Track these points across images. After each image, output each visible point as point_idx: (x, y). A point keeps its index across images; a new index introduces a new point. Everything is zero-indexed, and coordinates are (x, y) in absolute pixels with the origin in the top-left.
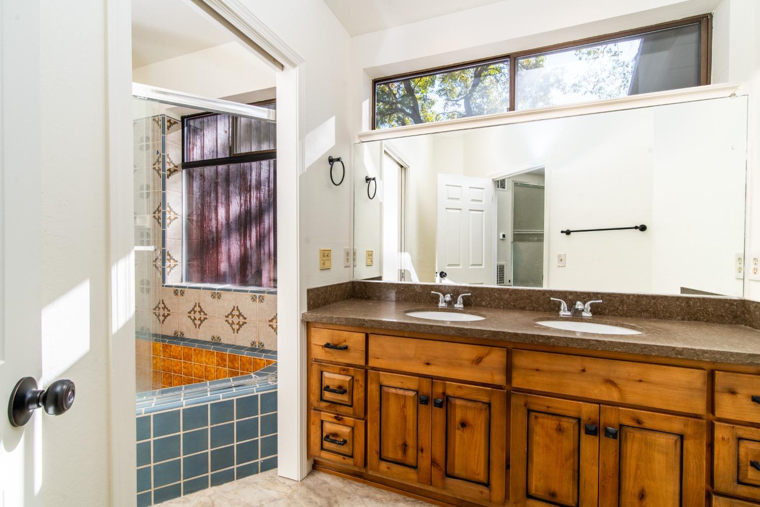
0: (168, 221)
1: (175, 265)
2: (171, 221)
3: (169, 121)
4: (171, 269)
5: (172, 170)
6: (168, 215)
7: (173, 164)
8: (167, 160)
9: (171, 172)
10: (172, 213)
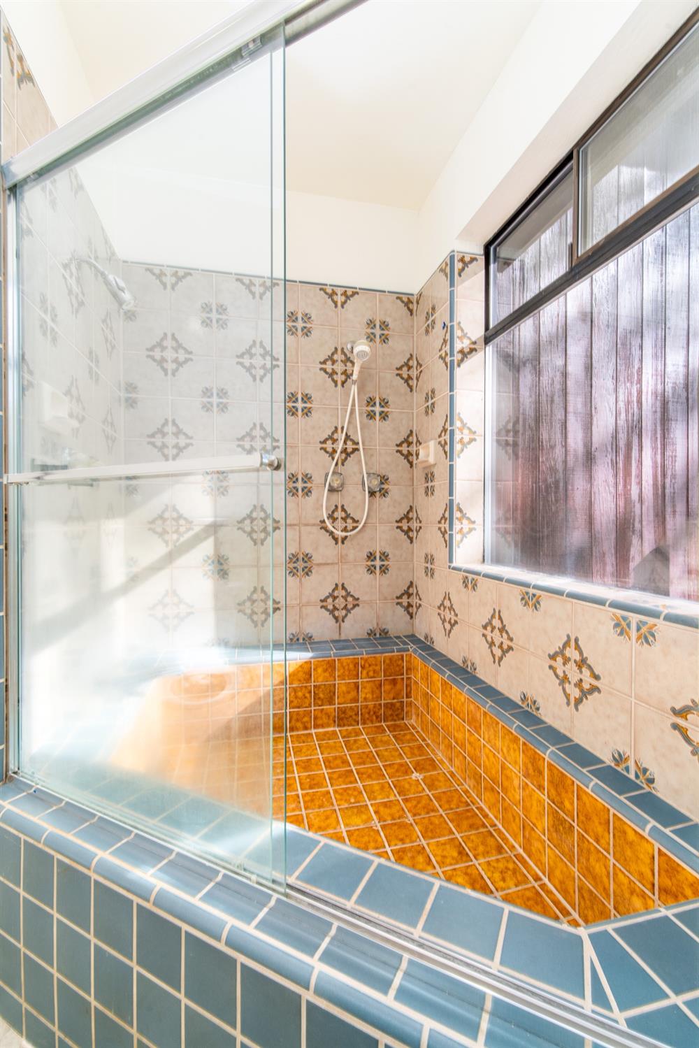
0: (458, 447)
1: (471, 530)
2: (464, 445)
3: (462, 260)
4: (464, 536)
5: (467, 350)
6: (457, 437)
7: (469, 338)
8: (458, 333)
9: (465, 354)
10: (466, 431)
